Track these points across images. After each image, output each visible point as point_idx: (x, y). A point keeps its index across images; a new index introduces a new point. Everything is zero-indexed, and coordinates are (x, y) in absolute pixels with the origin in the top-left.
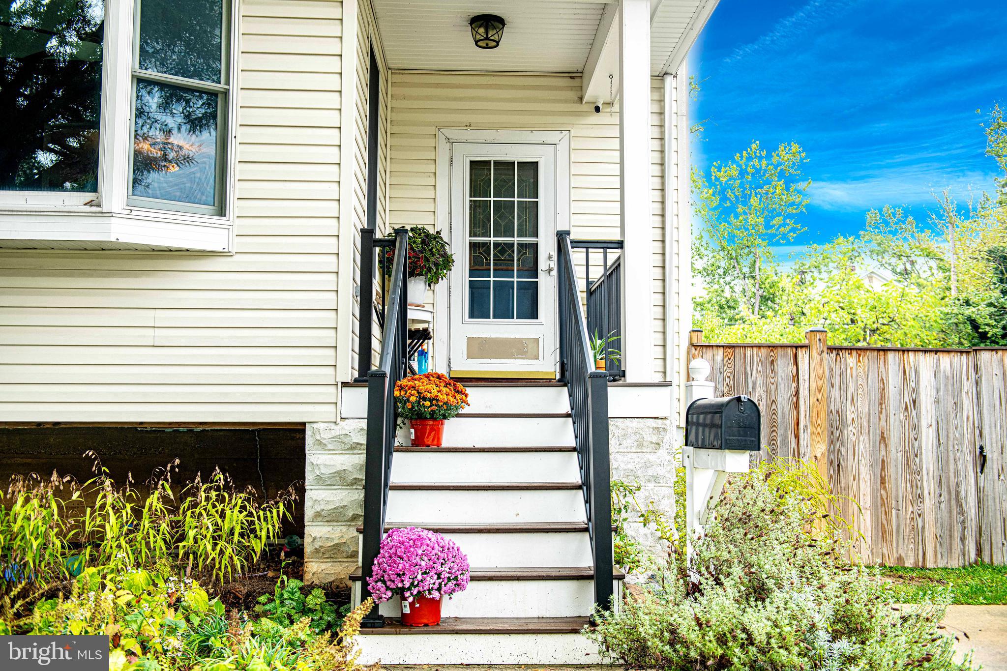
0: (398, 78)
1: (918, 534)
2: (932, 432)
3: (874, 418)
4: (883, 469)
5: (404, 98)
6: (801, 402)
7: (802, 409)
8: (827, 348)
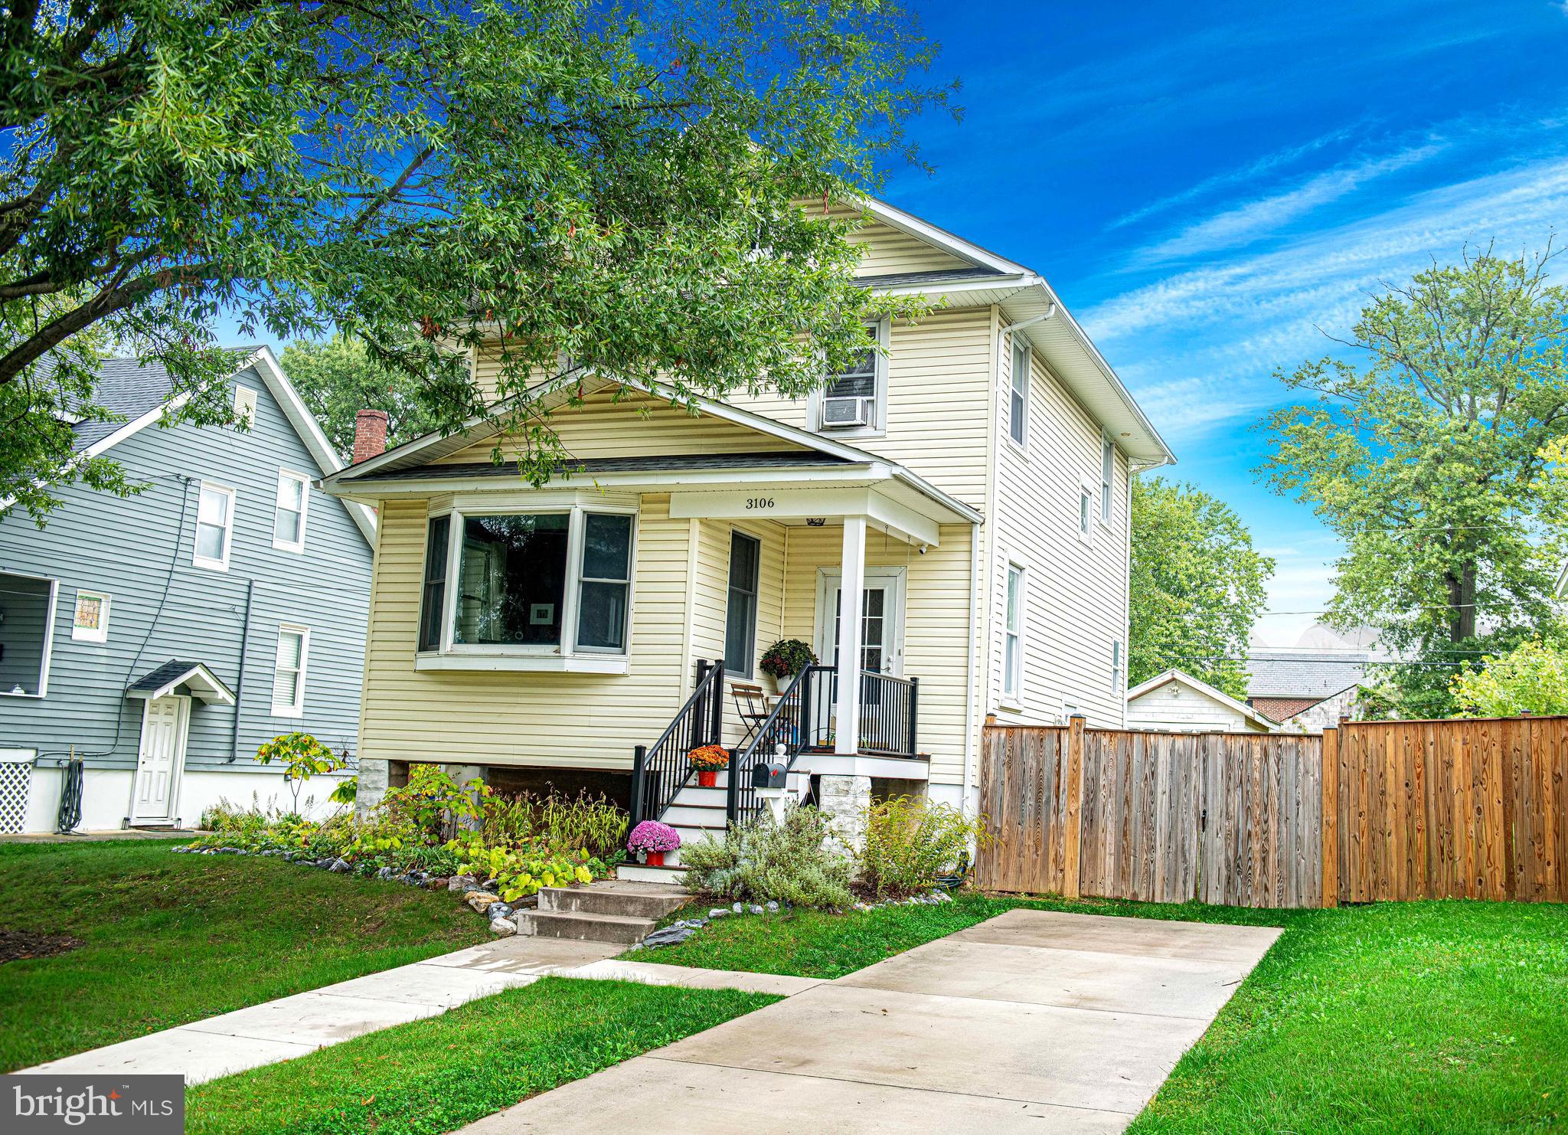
0: (793, 532)
1: (1150, 876)
2: (1166, 798)
3: (1120, 784)
4: (1125, 824)
5: (797, 545)
6: (1062, 771)
7: (1062, 776)
8: (1085, 730)
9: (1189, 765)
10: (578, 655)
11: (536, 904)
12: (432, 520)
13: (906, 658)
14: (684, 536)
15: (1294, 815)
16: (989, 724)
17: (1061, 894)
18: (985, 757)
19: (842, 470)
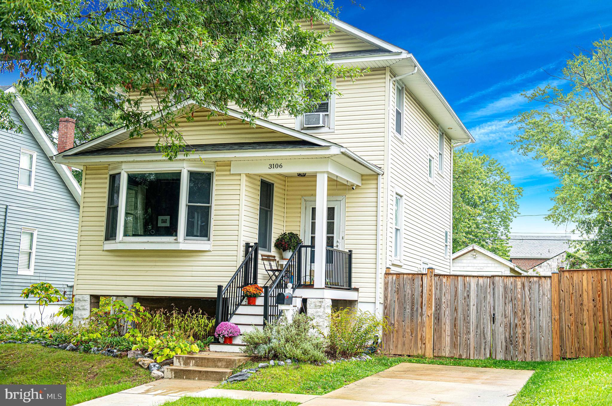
0: (289, 179)
1: (468, 346)
2: (475, 307)
3: (452, 302)
4: (455, 321)
5: (291, 186)
6: (424, 295)
7: (424, 298)
8: (435, 275)
9: (486, 292)
10: (186, 241)
11: (173, 363)
12: (111, 175)
13: (346, 241)
14: (238, 182)
15: (538, 315)
16: (387, 272)
17: (424, 355)
18: (386, 289)
19: (316, 150)
